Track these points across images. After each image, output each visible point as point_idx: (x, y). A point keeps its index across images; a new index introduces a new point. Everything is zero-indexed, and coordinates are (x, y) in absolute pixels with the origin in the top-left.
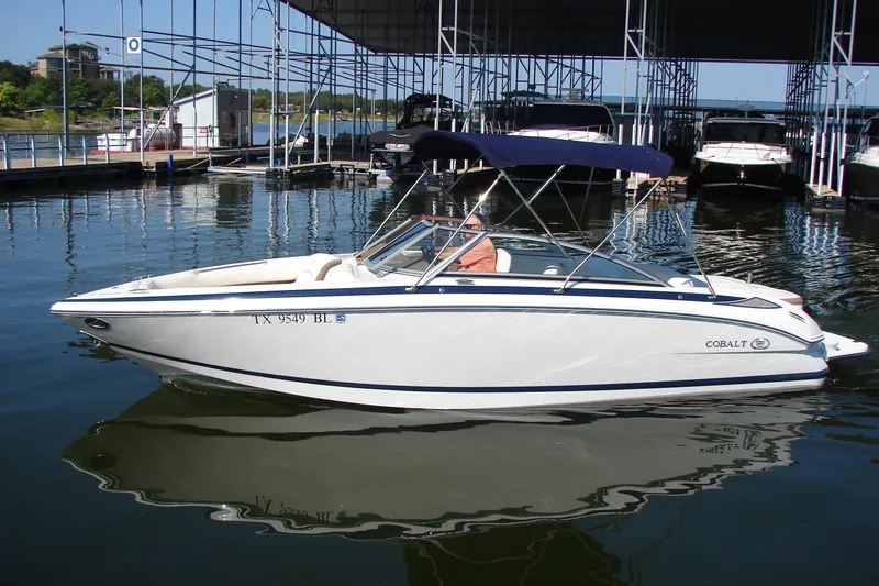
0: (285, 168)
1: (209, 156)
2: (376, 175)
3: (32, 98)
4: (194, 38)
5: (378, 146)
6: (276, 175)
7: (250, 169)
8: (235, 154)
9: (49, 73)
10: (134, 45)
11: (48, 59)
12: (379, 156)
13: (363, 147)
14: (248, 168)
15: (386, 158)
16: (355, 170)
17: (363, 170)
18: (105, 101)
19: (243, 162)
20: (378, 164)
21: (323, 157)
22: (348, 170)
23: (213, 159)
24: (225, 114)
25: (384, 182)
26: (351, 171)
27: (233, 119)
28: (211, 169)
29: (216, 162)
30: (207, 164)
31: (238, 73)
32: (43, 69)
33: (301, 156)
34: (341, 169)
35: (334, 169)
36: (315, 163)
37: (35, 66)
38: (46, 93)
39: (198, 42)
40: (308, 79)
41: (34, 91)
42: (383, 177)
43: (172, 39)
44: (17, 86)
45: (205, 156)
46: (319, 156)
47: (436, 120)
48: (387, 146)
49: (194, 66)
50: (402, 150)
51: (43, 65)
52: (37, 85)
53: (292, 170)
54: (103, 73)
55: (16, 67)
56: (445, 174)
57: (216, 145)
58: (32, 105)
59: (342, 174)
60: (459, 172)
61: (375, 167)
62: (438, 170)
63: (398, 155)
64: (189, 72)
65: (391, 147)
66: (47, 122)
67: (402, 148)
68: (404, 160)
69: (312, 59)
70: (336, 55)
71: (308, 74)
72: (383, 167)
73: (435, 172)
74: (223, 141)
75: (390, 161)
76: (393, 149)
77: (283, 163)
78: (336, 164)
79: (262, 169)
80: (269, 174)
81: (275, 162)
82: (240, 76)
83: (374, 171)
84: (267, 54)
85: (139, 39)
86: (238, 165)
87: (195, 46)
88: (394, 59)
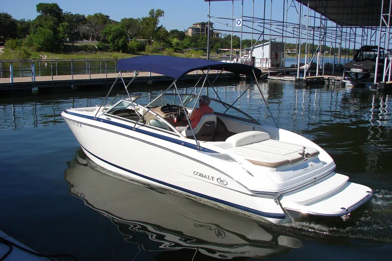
0: (304, 78)
1: (269, 71)
2: (345, 83)
3: (185, 45)
4: (264, 19)
5: (347, 69)
6: (300, 81)
7: (286, 78)
8: (279, 71)
9: (193, 34)
10: (239, 22)
11: (192, 28)
12: (347, 74)
13: (339, 70)
14: (285, 77)
15: (350, 75)
16: (335, 80)
17: (338, 80)
18: (215, 46)
19: (283, 75)
20: (346, 78)
21: (320, 73)
22: (332, 80)
23: (270, 73)
24: (273, 53)
25: (349, 86)
26: (333, 81)
27: (277, 55)
28: (269, 77)
29: (271, 74)
30: (267, 75)
31: (282, 35)
32: (190, 33)
33: (311, 73)
34: (328, 79)
35: (325, 79)
36: (317, 76)
37: (187, 31)
38: (191, 43)
39: (266, 21)
40: (312, 38)
41: (186, 42)
42: (348, 83)
43: (253, 19)
44: (180, 40)
45: (267, 71)
46: (319, 73)
47: (377, 58)
48: (352, 69)
49: (263, 32)
50: (359, 72)
51: (190, 31)
52: (188, 39)
53: (307, 79)
54: (215, 34)
55: (180, 32)
56: (380, 84)
57: (270, 67)
58: (186, 48)
59: (329, 82)
60: (387, 83)
61: (345, 79)
62: (377, 82)
63: (357, 74)
64: (261, 34)
65: (354, 70)
66: (192, 55)
67: (359, 70)
68: (359, 77)
69: (314, 29)
70: (327, 27)
71: (312, 36)
72: (348, 79)
73: (375, 83)
74: (272, 65)
75: (353, 77)
76: (354, 71)
77: (303, 76)
78: (326, 77)
79: (293, 78)
80: (297, 81)
81: (300, 75)
82: (283, 36)
83: (344, 81)
84: (293, 26)
85: (241, 20)
86: (280, 76)
87: (264, 23)
88: (354, 29)
